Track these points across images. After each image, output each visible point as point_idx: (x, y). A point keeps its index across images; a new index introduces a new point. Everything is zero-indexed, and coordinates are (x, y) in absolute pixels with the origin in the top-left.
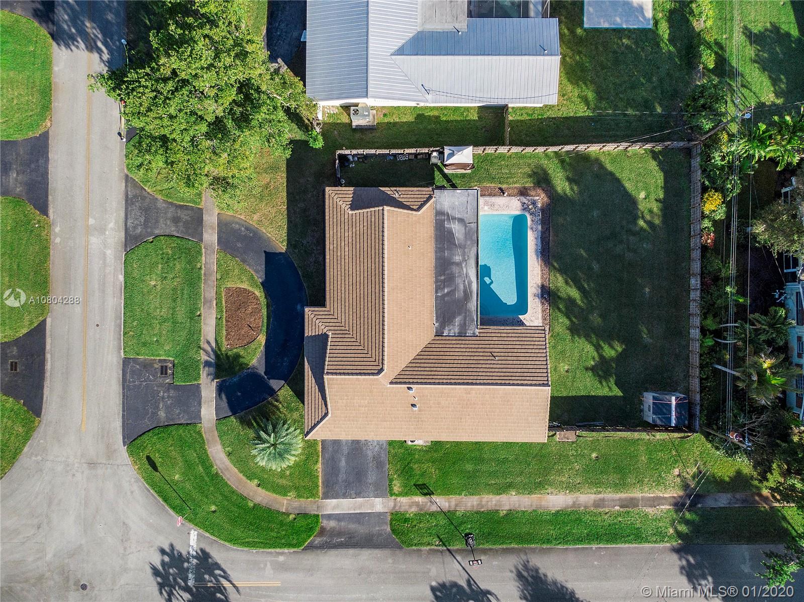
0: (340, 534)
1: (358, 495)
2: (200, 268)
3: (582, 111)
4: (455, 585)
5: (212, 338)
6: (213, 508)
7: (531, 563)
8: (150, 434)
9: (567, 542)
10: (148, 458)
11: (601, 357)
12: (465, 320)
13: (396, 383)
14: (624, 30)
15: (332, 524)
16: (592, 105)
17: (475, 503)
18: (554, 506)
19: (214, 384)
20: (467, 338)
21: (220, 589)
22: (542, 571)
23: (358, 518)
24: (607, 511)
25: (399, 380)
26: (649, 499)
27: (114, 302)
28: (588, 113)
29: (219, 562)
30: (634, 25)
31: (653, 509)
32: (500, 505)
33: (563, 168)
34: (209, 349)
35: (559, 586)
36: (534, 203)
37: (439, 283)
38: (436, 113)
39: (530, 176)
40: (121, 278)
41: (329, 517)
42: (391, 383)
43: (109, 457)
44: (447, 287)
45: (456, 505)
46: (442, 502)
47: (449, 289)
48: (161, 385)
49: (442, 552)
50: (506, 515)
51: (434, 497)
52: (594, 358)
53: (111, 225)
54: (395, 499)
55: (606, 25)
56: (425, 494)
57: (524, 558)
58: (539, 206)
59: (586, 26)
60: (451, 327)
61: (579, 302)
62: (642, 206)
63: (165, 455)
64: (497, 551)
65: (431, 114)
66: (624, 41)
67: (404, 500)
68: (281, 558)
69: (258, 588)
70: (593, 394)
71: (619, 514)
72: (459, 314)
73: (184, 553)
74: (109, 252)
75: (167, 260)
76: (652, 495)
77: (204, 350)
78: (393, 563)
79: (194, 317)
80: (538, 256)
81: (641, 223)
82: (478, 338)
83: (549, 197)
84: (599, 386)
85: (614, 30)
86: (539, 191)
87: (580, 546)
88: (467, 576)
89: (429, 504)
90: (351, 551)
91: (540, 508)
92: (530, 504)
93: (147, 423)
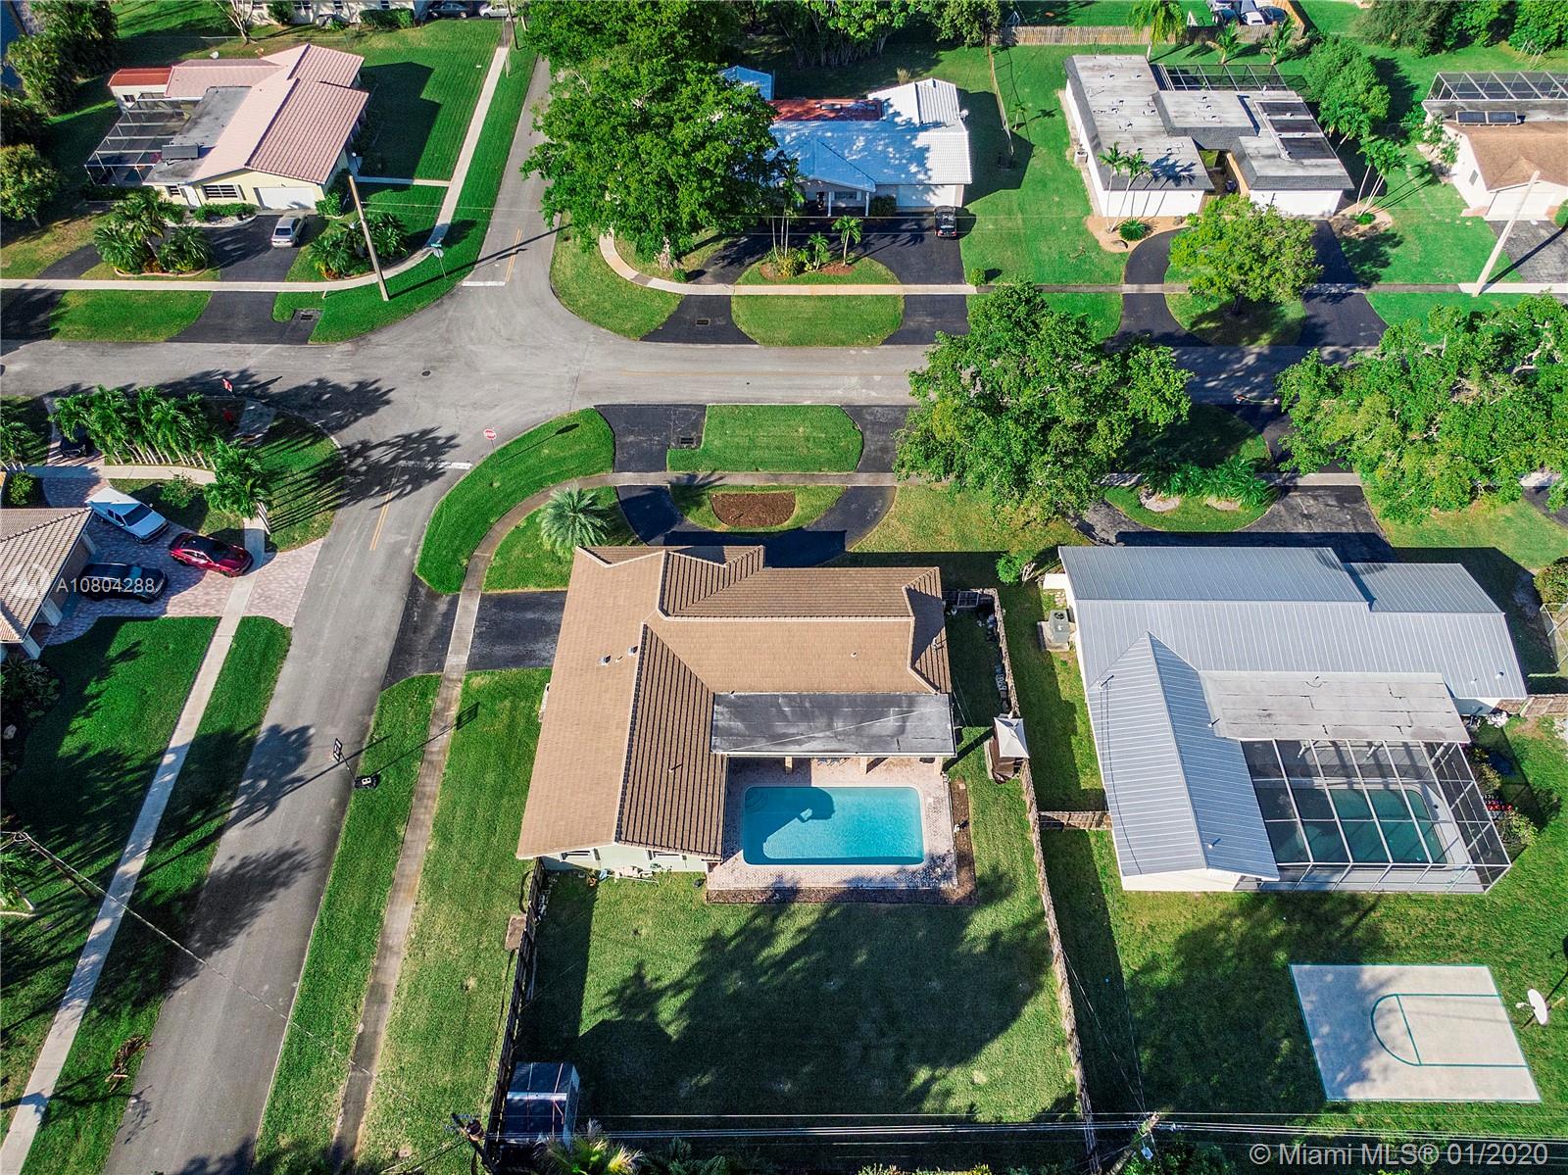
0: (424, 616)
1: (478, 636)
2: (820, 470)
3: (1130, 961)
4: (301, 759)
5: (727, 481)
6: (496, 485)
7: (301, 874)
8: (607, 427)
9: (320, 935)
10: (576, 426)
11: (660, 994)
12: (737, 735)
13: (645, 633)
14: (1308, 1041)
15: (442, 606)
16: (1143, 980)
17: (428, 789)
18: (391, 913)
19: (665, 484)
20: (708, 736)
21: (384, 490)
22: (282, 893)
23: (444, 636)
24: (359, 1010)
25: (649, 636)
26: (363, 1092)
27: (777, 396)
28: (1126, 974)
29: (422, 490)
30: (1323, 1061)
31: (340, 1101)
32: (414, 827)
33: (1017, 927)
34: (712, 479)
35: (244, 922)
36: (946, 876)
37: (798, 700)
38: (1081, 729)
39: (994, 869)
40: (808, 403)
41: (454, 603)
42: (646, 627)
43: (581, 393)
44: (792, 711)
45: (431, 762)
46: (442, 741)
47: (789, 714)
48: (668, 438)
49: (360, 742)
50: (396, 836)
51: (452, 731)
52: (657, 979)
53: (874, 394)
54: (460, 681)
55: (1306, 1006)
56: (459, 719)
57: (314, 864)
58: (942, 885)
59: (1294, 968)
60: (727, 716)
61: (765, 953)
62: (956, 1076)
63: (577, 441)
64: (339, 822)
65: (1079, 723)
66: (1286, 1042)
67: (457, 691)
68: (408, 551)
69: (374, 527)
70: (588, 979)
71: (347, 1031)
72: (747, 728)
73: (443, 457)
74: (840, 392)
75: (832, 442)
76: (368, 1100)
77: (711, 475)
78: (362, 678)
79: (755, 466)
80: (850, 882)
81: (923, 1075)
82: (706, 751)
83: (958, 902)
84: (604, 990)
85: (1302, 1022)
86: (969, 887)
87: (305, 960)
88: (310, 777)
89: (443, 725)
90: (395, 628)
91: (395, 891)
92: (406, 873)
93: (620, 426)
